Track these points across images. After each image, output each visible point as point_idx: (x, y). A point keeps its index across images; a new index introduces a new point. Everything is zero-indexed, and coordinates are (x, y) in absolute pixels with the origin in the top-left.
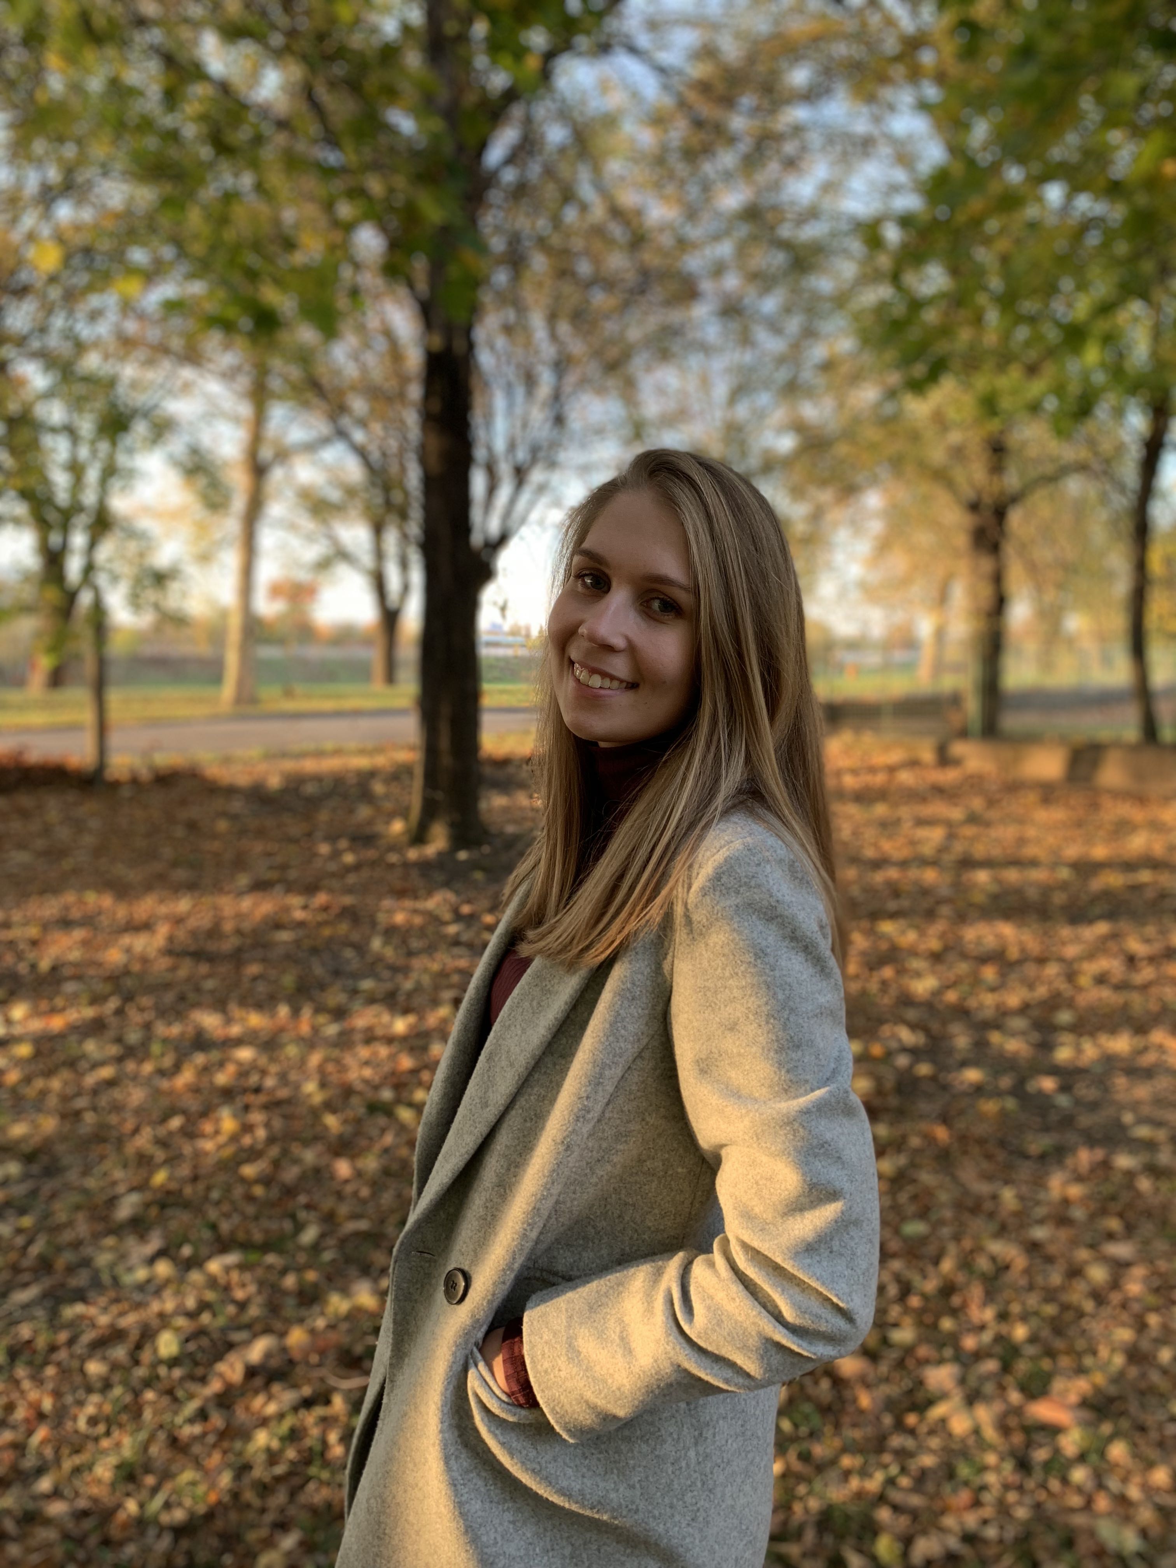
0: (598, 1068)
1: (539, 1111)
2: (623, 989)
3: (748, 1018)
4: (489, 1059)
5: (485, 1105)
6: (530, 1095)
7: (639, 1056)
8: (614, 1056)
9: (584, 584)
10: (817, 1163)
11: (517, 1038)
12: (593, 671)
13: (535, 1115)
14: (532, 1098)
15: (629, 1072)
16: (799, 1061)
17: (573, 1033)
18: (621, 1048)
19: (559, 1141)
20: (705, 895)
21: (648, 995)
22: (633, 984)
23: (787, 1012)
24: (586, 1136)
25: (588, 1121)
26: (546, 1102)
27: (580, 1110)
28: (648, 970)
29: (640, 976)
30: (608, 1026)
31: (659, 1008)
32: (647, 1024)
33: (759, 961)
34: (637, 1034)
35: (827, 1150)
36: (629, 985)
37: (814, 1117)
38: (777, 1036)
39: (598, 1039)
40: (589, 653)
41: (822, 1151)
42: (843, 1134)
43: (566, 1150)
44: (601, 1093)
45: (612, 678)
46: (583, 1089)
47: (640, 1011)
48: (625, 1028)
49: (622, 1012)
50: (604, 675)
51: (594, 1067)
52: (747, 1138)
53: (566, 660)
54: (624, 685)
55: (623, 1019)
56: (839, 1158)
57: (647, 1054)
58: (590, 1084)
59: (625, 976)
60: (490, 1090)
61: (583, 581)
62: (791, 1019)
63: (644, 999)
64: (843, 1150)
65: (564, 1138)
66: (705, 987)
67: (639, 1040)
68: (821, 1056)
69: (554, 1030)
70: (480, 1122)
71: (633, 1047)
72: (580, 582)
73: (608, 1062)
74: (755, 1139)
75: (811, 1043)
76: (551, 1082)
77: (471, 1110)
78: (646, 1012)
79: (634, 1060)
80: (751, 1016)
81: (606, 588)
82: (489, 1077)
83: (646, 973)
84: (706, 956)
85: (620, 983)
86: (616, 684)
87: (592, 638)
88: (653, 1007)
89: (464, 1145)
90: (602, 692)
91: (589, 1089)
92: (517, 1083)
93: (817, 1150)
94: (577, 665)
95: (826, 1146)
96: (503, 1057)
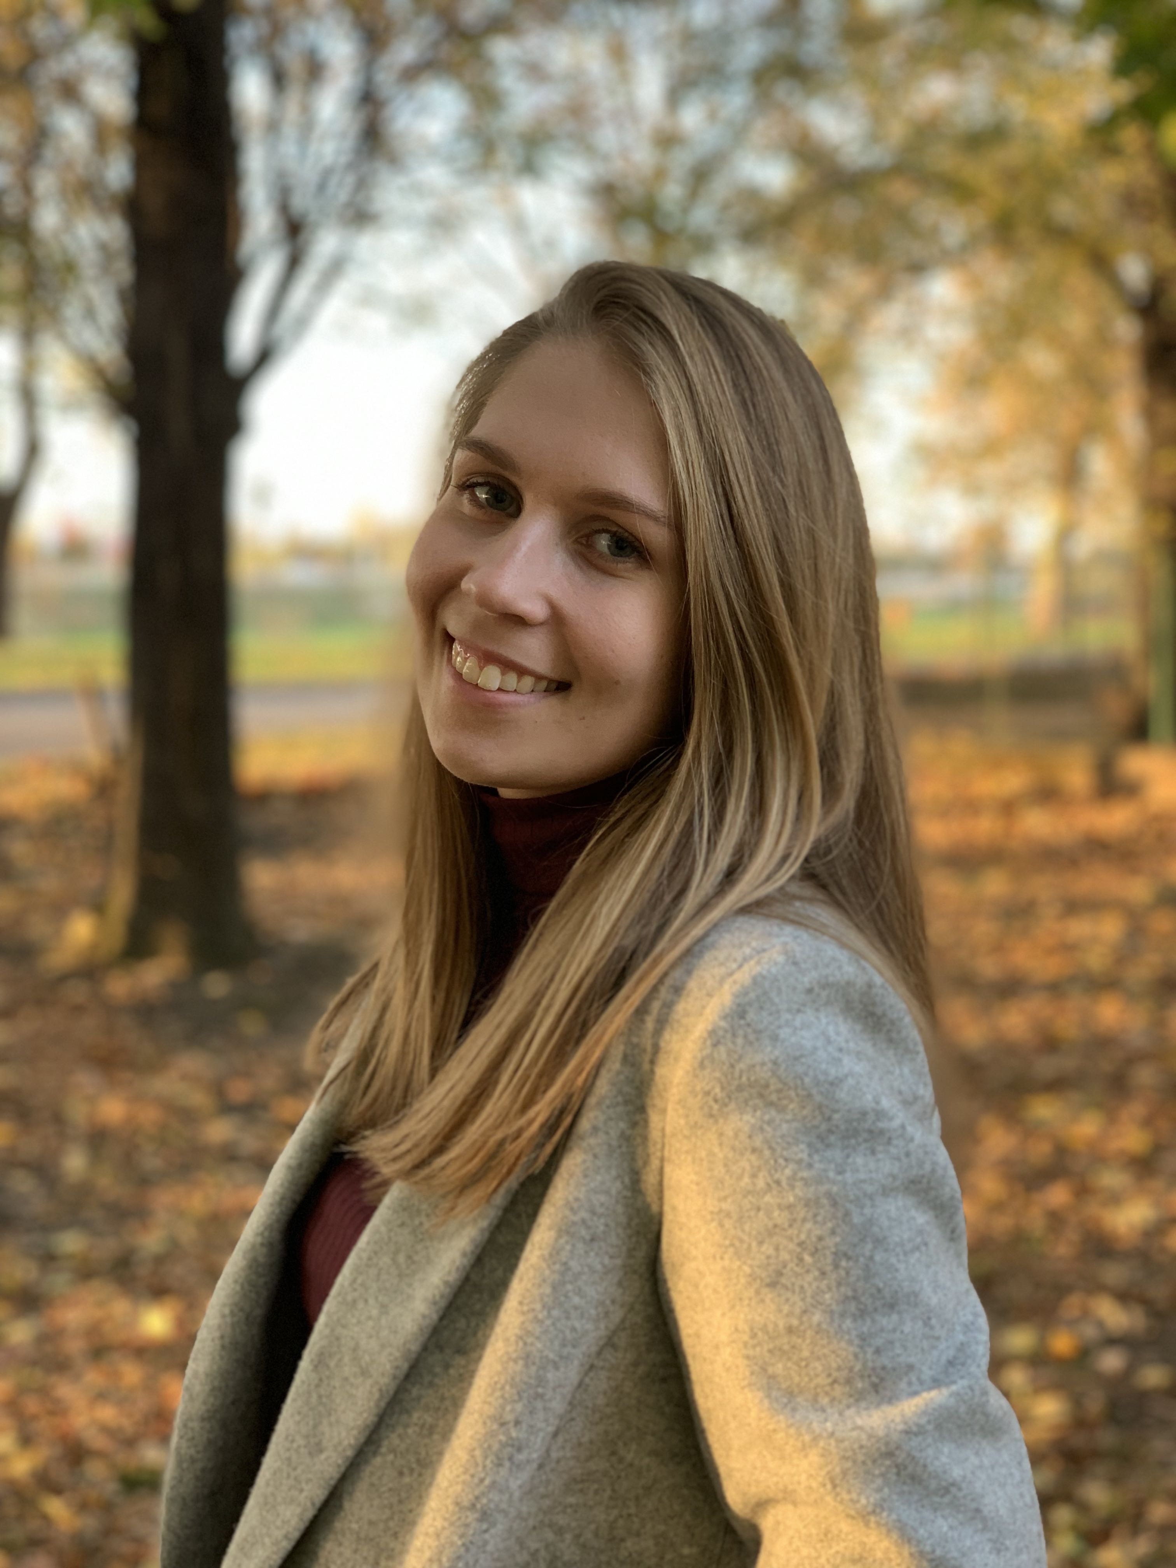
0: (533, 1369)
1: (423, 1453)
2: (574, 1223)
3: (801, 1260)
4: (320, 1363)
5: (319, 1448)
6: (406, 1426)
7: (610, 1343)
8: (563, 1345)
9: (474, 500)
10: (940, 1521)
11: (370, 1323)
12: (489, 658)
13: (418, 1461)
14: (410, 1431)
15: (592, 1374)
16: (894, 1330)
17: (478, 1307)
18: (574, 1329)
19: (466, 1503)
20: (715, 1045)
21: (620, 1231)
22: (593, 1213)
23: (869, 1246)
24: (517, 1494)
25: (519, 1467)
26: (436, 1437)
27: (503, 1445)
28: (618, 1184)
29: (603, 1198)
30: (548, 1290)
31: (642, 1253)
32: (620, 1284)
33: (816, 1158)
34: (602, 1303)
35: (955, 1497)
36: (584, 1214)
37: (930, 1440)
38: (855, 1291)
39: (531, 1316)
40: (478, 626)
41: (946, 1499)
42: (981, 1467)
43: (481, 1520)
44: (541, 1415)
45: (521, 671)
46: (508, 1408)
47: (607, 1261)
48: (579, 1292)
49: (573, 1264)
50: (508, 666)
51: (526, 1366)
52: (814, 1485)
53: (438, 636)
54: (544, 684)
55: (577, 1276)
56: (978, 1510)
57: (622, 1340)
58: (520, 1398)
59: (577, 1199)
60: (325, 1422)
61: (473, 494)
62: (878, 1258)
63: (613, 1240)
64: (982, 1496)
65: (477, 1498)
66: (721, 1211)
67: (607, 1314)
68: (934, 1321)
69: (443, 1304)
70: (308, 1481)
71: (597, 1329)
72: (466, 496)
73: (551, 1356)
74: (829, 1486)
75: (913, 1299)
76: (443, 1399)
77: (289, 1459)
78: (619, 1262)
79: (599, 1353)
80: (808, 1259)
81: (511, 510)
82: (320, 1397)
83: (614, 1192)
84: (721, 1155)
85: (567, 1212)
86: (528, 682)
87: (484, 601)
88: (630, 1253)
89: (279, 1523)
90: (503, 698)
91: (519, 1407)
92: (377, 1406)
93: (937, 1499)
94: (457, 647)
95: (953, 1490)
96: (346, 1359)
